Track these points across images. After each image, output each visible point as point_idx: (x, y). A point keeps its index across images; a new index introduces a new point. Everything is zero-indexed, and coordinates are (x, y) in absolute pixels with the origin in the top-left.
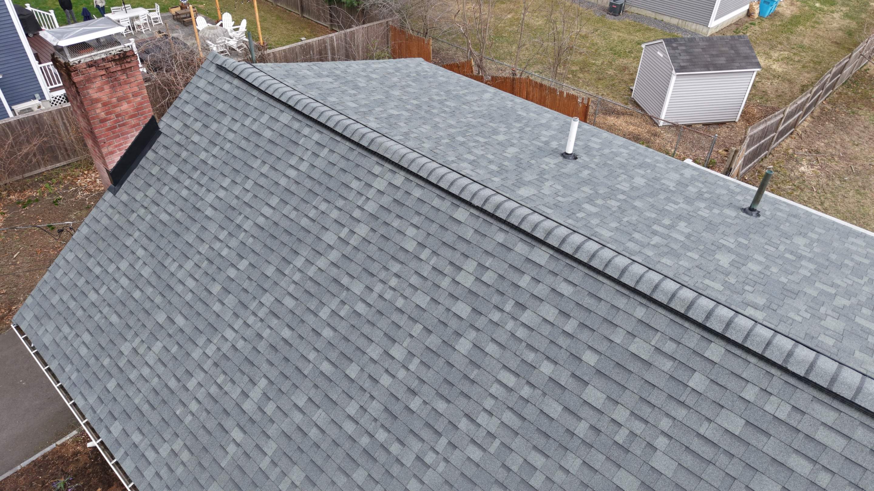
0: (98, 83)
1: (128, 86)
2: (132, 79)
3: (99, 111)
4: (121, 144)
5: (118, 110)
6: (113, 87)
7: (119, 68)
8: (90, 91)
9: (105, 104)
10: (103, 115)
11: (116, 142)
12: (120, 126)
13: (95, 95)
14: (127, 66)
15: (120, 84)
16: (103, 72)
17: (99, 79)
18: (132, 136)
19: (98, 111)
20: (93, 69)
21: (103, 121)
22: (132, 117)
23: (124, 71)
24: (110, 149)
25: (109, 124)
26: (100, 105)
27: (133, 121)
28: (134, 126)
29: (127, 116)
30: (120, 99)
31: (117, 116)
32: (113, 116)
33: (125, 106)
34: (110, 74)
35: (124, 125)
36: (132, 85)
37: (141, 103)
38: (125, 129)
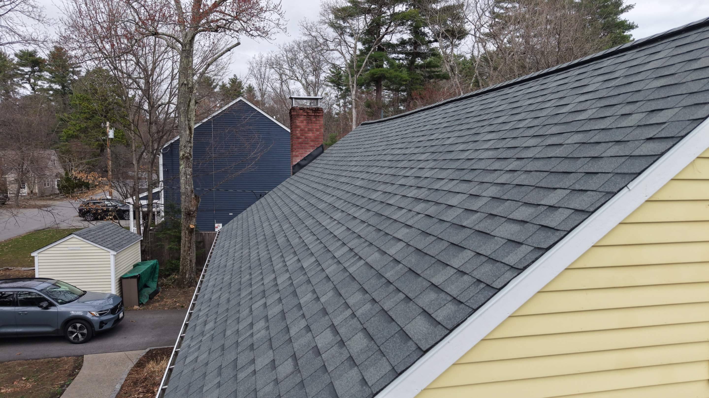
1: (314, 125)
5: (307, 135)
6: (308, 123)
7: (313, 114)
8: (297, 121)
9: (301, 130)
10: (299, 135)
11: (301, 151)
13: (299, 124)
14: (318, 114)
15: (311, 123)
16: (306, 114)
17: (303, 117)
18: (309, 151)
19: (297, 132)
20: (302, 111)
21: (298, 138)
22: (312, 141)
23: (315, 116)
24: (297, 154)
25: (300, 140)
26: (299, 129)
27: (312, 144)
28: (312, 146)
29: (310, 140)
30: (310, 130)
31: (305, 138)
32: (303, 137)
33: (310, 134)
34: (308, 116)
35: (307, 143)
36: (317, 125)
37: (318, 135)
38: (307, 146)
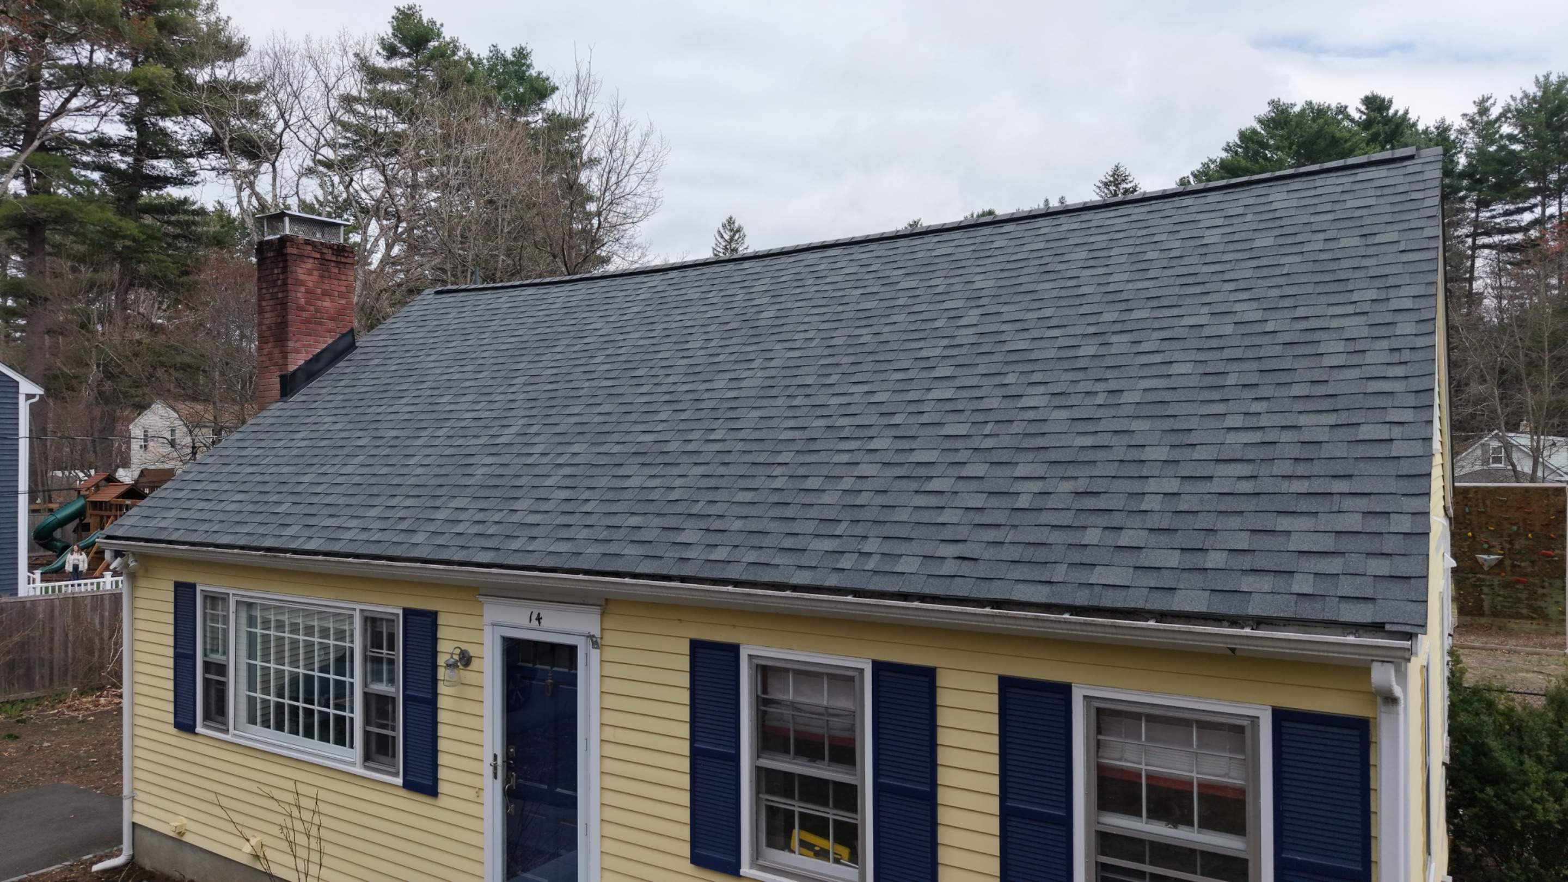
0: (309, 264)
1: (336, 282)
2: (343, 277)
3: (300, 296)
4: (309, 346)
5: (319, 303)
6: (322, 277)
7: (334, 259)
9: (308, 291)
10: (302, 301)
11: (306, 340)
12: (316, 323)
13: (302, 277)
14: (343, 260)
15: (330, 277)
16: (318, 256)
17: (311, 261)
18: (325, 343)
20: (309, 248)
21: (301, 309)
22: (331, 318)
23: (338, 263)
24: (298, 345)
26: (303, 289)
27: (330, 324)
28: (330, 331)
29: (325, 316)
30: (325, 294)
31: (317, 311)
32: (312, 308)
33: (327, 304)
34: (323, 260)
35: (321, 324)
36: (341, 283)
37: (344, 308)
38: (320, 329)
